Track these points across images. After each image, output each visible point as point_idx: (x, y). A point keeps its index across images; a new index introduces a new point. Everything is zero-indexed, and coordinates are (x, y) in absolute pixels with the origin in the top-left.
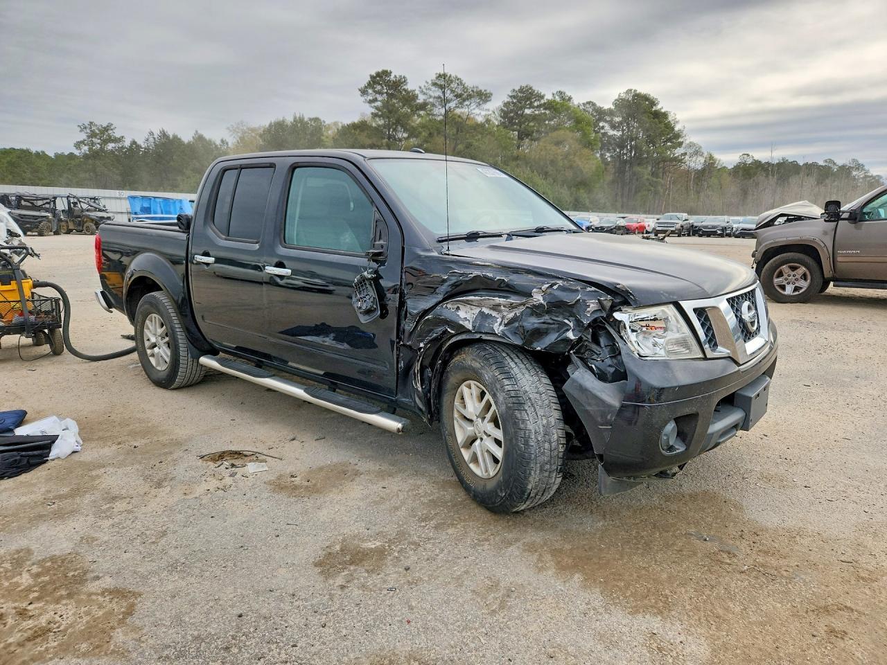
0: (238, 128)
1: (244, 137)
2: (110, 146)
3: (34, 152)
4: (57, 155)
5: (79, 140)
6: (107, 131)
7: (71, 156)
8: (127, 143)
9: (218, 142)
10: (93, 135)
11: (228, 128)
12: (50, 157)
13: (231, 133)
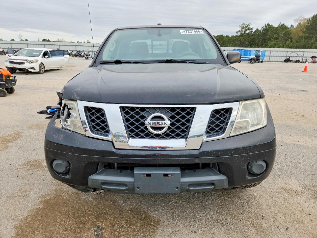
0: (299, 19)
1: (300, 23)
2: (248, 32)
3: (225, 36)
4: (232, 37)
5: (238, 30)
6: (248, 26)
7: (237, 36)
8: (254, 30)
9: (289, 26)
10: (243, 28)
11: (294, 20)
12: (230, 37)
13: (295, 22)
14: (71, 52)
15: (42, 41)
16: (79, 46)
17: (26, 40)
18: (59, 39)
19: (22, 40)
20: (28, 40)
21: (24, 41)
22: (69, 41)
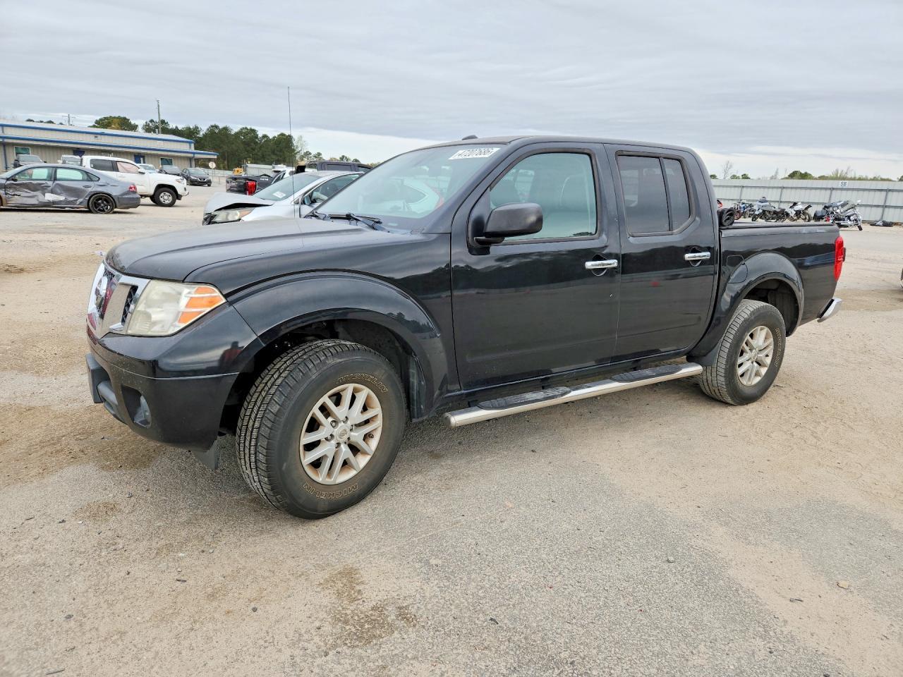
14: (804, 208)
15: (787, 178)
16: (842, 189)
17: (745, 177)
18: (837, 171)
19: (734, 177)
20: (749, 176)
21: (738, 178)
22: (871, 176)
